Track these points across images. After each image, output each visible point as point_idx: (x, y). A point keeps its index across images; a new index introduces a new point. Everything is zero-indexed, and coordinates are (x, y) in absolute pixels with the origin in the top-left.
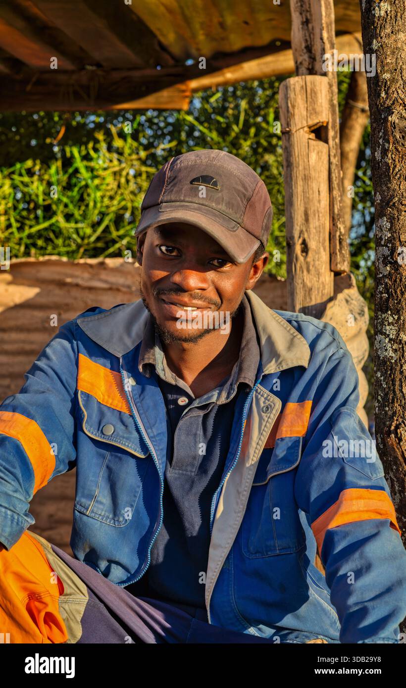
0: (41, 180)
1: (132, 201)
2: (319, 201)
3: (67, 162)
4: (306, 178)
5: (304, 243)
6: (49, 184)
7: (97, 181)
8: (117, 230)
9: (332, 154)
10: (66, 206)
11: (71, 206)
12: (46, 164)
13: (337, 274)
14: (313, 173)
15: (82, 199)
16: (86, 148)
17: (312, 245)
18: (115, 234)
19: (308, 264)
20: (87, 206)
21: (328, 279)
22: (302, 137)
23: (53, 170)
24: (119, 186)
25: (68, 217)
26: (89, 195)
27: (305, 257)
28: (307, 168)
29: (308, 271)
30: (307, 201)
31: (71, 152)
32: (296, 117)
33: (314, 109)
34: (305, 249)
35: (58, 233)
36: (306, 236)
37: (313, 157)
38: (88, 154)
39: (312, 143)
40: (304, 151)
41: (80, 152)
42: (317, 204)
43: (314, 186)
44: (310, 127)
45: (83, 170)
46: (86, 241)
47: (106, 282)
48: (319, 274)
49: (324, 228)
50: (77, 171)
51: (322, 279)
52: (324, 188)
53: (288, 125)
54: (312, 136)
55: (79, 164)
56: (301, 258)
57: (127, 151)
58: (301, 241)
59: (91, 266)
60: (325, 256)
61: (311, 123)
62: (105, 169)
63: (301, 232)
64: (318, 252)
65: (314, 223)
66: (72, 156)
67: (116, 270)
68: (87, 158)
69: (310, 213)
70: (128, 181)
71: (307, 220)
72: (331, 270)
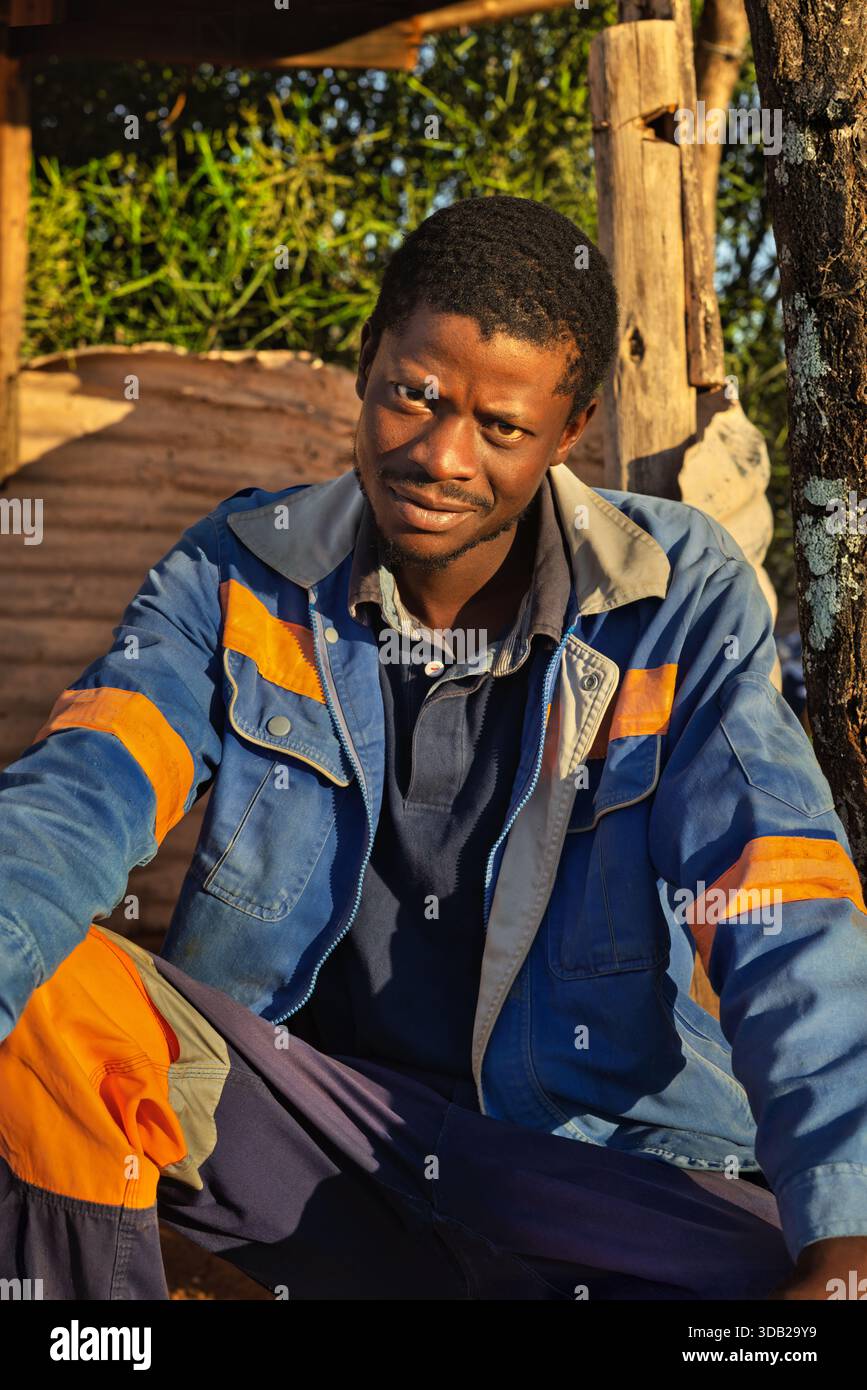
0: (136, 194)
1: (308, 240)
2: (665, 256)
3: (188, 162)
4: (640, 214)
5: (637, 338)
6: (153, 201)
7: (242, 203)
8: (281, 294)
9: (686, 164)
10: (185, 247)
11: (193, 247)
12: (148, 165)
13: (703, 390)
14: (652, 204)
15: (214, 234)
16: (225, 137)
17: (651, 339)
18: (275, 303)
19: (643, 376)
20: (224, 247)
21: (685, 401)
22: (630, 136)
23: (160, 176)
24: (284, 212)
25: (189, 268)
26: (227, 227)
27: (639, 363)
28: (640, 195)
29: (645, 389)
30: (642, 256)
31: (196, 144)
32: (621, 100)
33: (652, 84)
34: (639, 348)
35: (169, 298)
36: (640, 324)
37: (652, 174)
38: (227, 147)
39: (650, 146)
40: (635, 164)
41: (211, 144)
42: (659, 261)
43: (655, 227)
44: (644, 117)
45: (217, 180)
46: (221, 315)
47: (258, 395)
48: (665, 394)
49: (674, 305)
50: (205, 180)
51: (672, 402)
52: (674, 229)
53: (606, 115)
54: (650, 133)
55: (211, 166)
56: (631, 365)
57: (300, 144)
58: (630, 333)
59: (231, 365)
60: (678, 359)
61: (646, 109)
62: (259, 179)
63: (631, 316)
64: (663, 353)
65: (654, 297)
66: (198, 153)
67: (278, 374)
68: (223, 155)
69: (648, 278)
70: (300, 202)
71: (641, 292)
72: (690, 384)
